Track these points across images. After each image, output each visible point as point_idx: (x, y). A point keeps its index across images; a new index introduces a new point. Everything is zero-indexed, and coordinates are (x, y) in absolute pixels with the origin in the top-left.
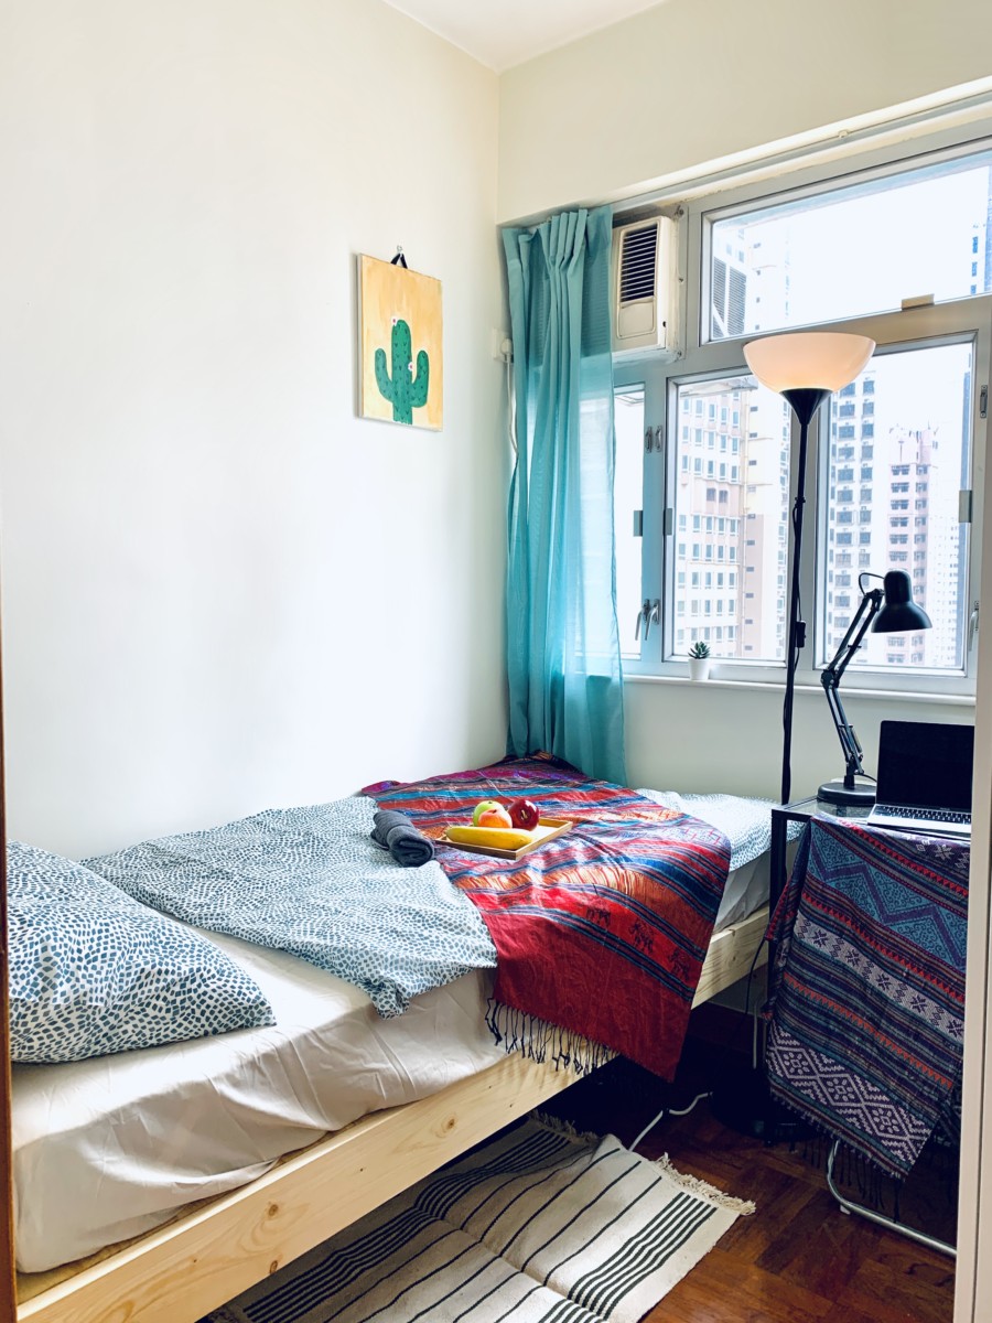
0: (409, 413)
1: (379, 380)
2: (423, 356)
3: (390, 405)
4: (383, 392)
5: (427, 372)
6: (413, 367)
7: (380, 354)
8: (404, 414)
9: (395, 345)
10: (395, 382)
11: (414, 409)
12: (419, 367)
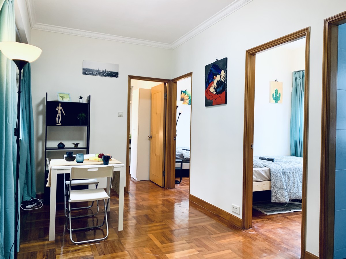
0: (277, 102)
1: (273, 98)
2: (280, 93)
3: (274, 101)
4: (273, 99)
5: (280, 96)
6: (278, 95)
7: (273, 94)
8: (276, 102)
9: (275, 92)
10: (275, 97)
11: (278, 101)
12: (279, 95)
